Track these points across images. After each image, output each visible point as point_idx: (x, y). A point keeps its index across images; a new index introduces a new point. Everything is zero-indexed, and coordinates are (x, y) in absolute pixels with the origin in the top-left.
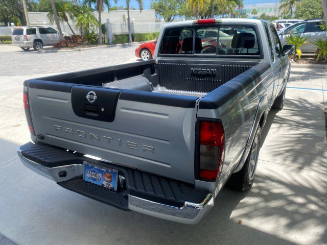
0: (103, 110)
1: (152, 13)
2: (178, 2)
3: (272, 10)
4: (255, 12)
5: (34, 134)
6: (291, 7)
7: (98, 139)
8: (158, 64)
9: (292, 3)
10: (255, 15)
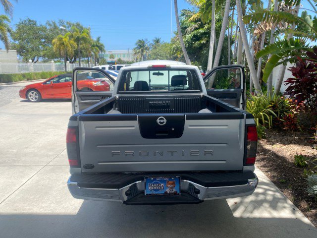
0: (173, 129)
1: (13, 54)
2: (41, 44)
3: (126, 56)
4: (112, 57)
5: (79, 166)
6: (142, 55)
7: (162, 154)
8: (119, 100)
9: (142, 51)
10: (113, 60)
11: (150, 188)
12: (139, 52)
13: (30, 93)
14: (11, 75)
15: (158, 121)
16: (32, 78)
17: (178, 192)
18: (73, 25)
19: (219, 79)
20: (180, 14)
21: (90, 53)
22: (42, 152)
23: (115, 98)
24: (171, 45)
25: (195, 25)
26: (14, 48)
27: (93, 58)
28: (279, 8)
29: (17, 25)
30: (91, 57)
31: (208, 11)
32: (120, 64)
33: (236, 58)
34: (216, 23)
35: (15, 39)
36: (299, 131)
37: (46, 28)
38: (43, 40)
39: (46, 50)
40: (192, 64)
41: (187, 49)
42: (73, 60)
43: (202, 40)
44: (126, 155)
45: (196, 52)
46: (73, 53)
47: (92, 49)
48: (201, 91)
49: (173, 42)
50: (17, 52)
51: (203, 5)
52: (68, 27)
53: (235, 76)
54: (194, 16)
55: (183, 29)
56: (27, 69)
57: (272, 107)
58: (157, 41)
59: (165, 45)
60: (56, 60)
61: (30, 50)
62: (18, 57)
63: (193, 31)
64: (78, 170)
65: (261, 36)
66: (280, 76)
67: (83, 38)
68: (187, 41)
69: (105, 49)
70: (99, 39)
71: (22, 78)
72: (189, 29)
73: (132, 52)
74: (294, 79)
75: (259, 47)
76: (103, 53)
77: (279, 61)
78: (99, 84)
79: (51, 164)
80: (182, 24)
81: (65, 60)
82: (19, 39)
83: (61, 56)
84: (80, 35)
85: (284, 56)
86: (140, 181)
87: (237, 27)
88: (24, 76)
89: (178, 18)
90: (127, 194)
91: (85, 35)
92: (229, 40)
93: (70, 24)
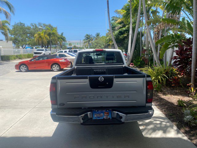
0: (107, 83)
1: (11, 43)
2: (28, 37)
3: (79, 44)
4: (70, 44)
5: (56, 104)
6: (89, 43)
7: (101, 97)
8: (76, 69)
9: (89, 41)
10: (71, 46)
11: (95, 116)
12: (87, 42)
13: (22, 67)
14: (9, 56)
15: (99, 79)
16: (22, 58)
17: (111, 118)
18: (47, 26)
19: (135, 57)
20: (111, 19)
21: (57, 42)
22: (31, 100)
23: (74, 68)
24: (106, 37)
25: (120, 26)
26: (11, 40)
27: (59, 45)
28: (169, 15)
29: (13, 26)
30: (57, 44)
31: (127, 17)
32: (75, 49)
33: (145, 45)
34: (132, 24)
35: (11, 35)
36: (181, 87)
37: (30, 28)
38: (29, 35)
39: (30, 41)
40: (119, 49)
41: (116, 40)
42: (46, 47)
43: (125, 34)
44: (82, 98)
45: (121, 41)
46: (47, 42)
47: (58, 40)
48: (124, 64)
49: (107, 36)
50: (13, 42)
51: (125, 14)
52: (44, 27)
53: (144, 55)
54: (119, 20)
55: (113, 28)
56: (19, 52)
57: (165, 73)
58: (98, 35)
59: (103, 37)
60: (36, 47)
61: (21, 41)
62: (13, 45)
63: (119, 29)
64: (56, 106)
65: (159, 32)
66: (171, 55)
67: (53, 34)
68: (116, 35)
69: (66, 40)
70: (62, 34)
71: (16, 58)
72: (116, 28)
73: (82, 41)
74: (177, 57)
75: (158, 38)
76: (65, 42)
77: (169, 46)
78: (63, 60)
79: (37, 106)
80: (112, 25)
81: (41, 46)
82: (14, 34)
83: (39, 44)
84: (51, 32)
85: (172, 44)
86: (90, 112)
87: (145, 27)
88: (17, 56)
89: (110, 22)
90: (83, 119)
91: (54, 31)
92: (141, 34)
93: (45, 25)
